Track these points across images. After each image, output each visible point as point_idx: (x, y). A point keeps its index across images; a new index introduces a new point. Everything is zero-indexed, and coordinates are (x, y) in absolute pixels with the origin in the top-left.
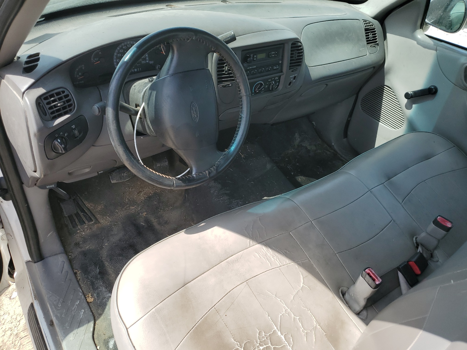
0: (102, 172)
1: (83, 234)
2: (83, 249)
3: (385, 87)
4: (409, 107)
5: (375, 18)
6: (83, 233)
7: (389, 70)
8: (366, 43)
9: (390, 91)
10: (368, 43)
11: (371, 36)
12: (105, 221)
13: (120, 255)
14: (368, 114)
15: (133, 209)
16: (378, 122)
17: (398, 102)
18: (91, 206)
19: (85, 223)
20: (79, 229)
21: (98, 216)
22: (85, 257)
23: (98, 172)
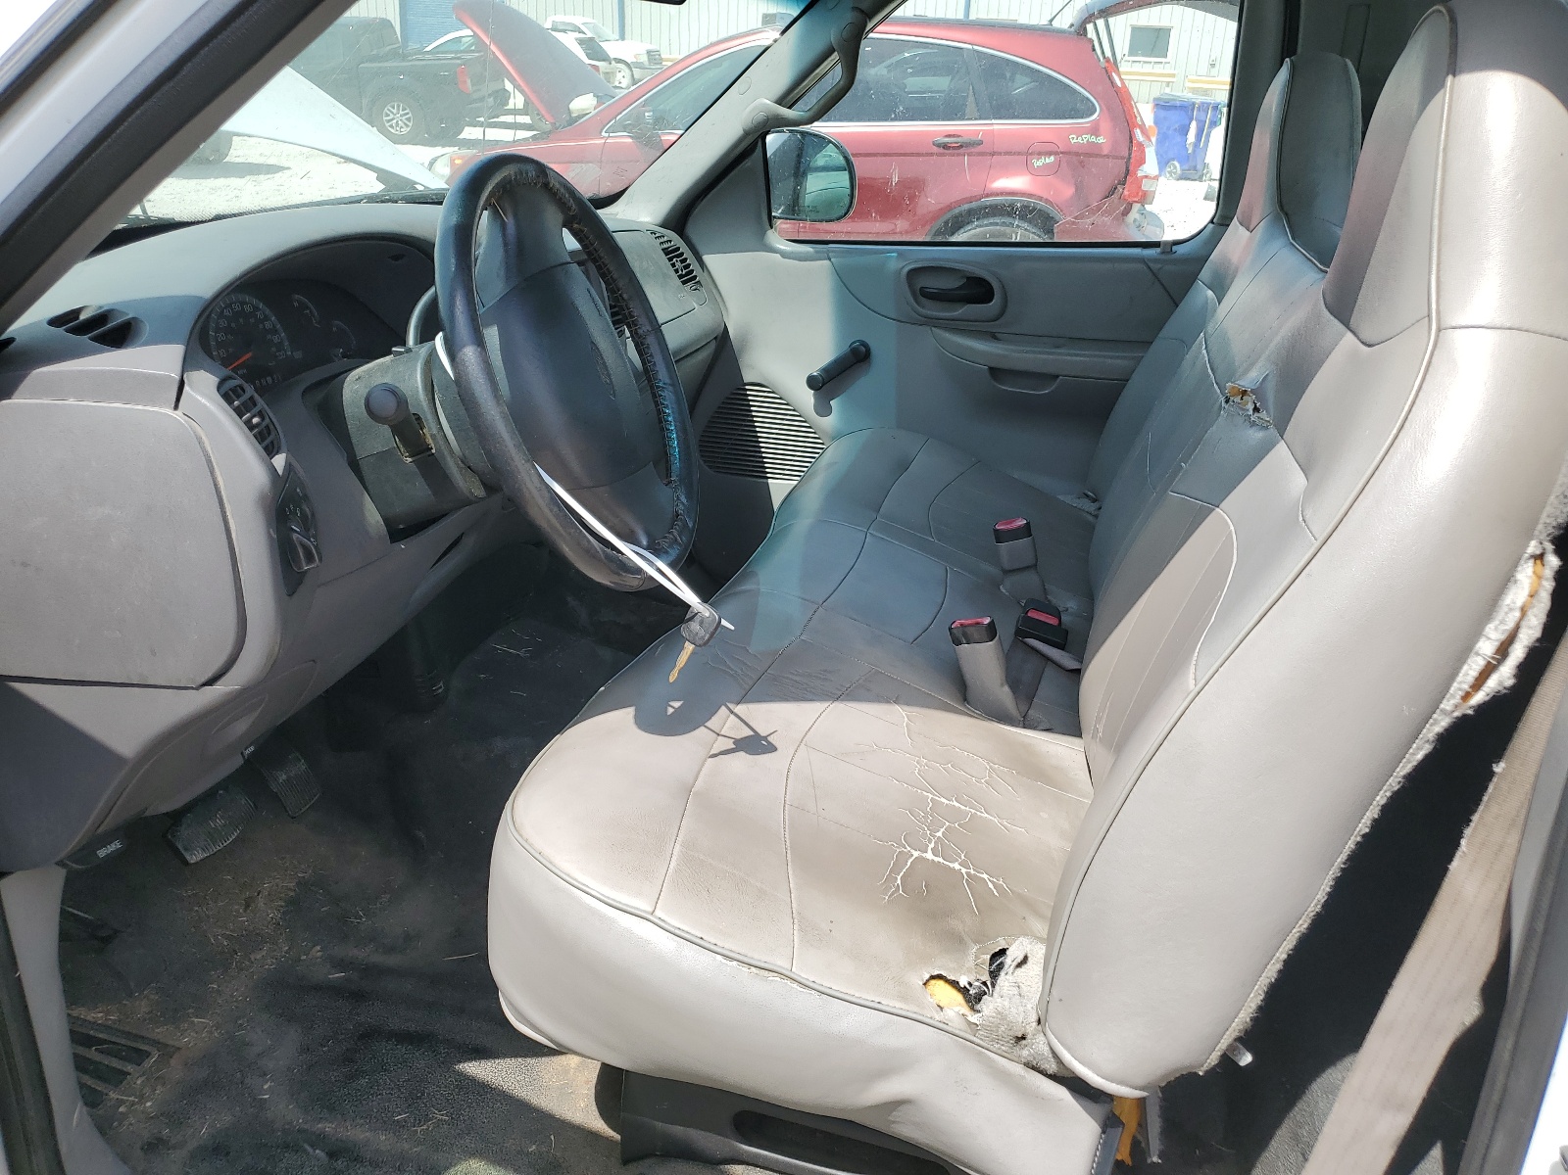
0: (252, 748)
1: (151, 1107)
2: (192, 1145)
3: (747, 387)
4: (823, 409)
5: (664, 225)
6: (149, 1104)
7: (744, 341)
8: (678, 282)
9: (765, 392)
10: (684, 283)
11: (679, 265)
12: (195, 1036)
13: (352, 1077)
14: (732, 474)
15: (265, 960)
16: (765, 481)
17: (794, 410)
18: (108, 1013)
19: (130, 1074)
20: (121, 1102)
21: (160, 1032)
22: (228, 1154)
23: (242, 753)
